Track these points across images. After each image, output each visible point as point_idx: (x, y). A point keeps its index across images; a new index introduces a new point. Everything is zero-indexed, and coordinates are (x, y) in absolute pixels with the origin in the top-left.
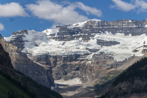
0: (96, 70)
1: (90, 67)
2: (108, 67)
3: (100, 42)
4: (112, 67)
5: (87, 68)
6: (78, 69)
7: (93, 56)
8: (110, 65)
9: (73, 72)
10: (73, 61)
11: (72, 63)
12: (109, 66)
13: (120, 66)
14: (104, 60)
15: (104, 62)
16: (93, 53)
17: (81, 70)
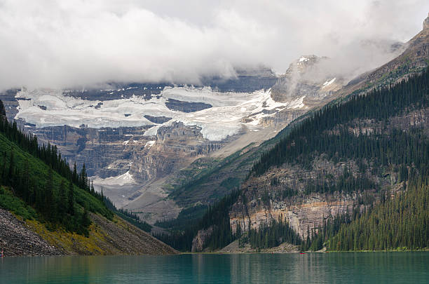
0: (167, 156)
1: (153, 152)
2: (192, 151)
3: (172, 104)
4: (200, 152)
5: (146, 154)
6: (128, 156)
7: (159, 132)
8: (195, 148)
9: (119, 161)
10: (119, 139)
11: (116, 144)
12: (193, 148)
13: (217, 149)
14: (183, 138)
15: (183, 142)
16: (160, 125)
17: (135, 158)
